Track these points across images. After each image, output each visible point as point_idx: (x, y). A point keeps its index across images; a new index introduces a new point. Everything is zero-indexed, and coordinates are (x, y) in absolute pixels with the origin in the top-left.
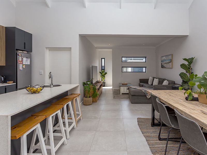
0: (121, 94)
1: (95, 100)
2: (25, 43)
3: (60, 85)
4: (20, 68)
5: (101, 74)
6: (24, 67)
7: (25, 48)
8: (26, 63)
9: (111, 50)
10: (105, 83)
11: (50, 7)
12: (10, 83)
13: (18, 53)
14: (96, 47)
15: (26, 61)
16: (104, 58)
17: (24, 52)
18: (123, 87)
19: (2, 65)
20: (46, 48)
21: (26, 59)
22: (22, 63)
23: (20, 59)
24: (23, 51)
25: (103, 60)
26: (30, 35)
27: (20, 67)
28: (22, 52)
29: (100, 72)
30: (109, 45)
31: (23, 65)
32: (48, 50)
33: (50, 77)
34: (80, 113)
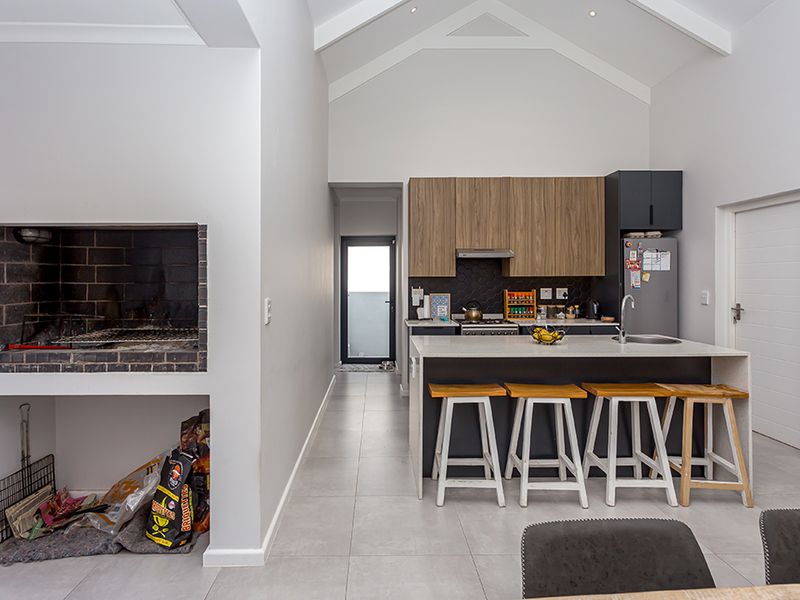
2: (651, 207)
4: (633, 282)
6: (646, 278)
7: (651, 222)
8: (656, 268)
12: (607, 322)
13: (629, 237)
15: (656, 262)
17: (649, 234)
20: (723, 207)
21: (655, 254)
22: (641, 269)
23: (632, 256)
24: (645, 231)
26: (677, 177)
27: (634, 279)
28: (642, 234)
31: (642, 274)
32: (729, 215)
33: (737, 317)
34: (739, 475)
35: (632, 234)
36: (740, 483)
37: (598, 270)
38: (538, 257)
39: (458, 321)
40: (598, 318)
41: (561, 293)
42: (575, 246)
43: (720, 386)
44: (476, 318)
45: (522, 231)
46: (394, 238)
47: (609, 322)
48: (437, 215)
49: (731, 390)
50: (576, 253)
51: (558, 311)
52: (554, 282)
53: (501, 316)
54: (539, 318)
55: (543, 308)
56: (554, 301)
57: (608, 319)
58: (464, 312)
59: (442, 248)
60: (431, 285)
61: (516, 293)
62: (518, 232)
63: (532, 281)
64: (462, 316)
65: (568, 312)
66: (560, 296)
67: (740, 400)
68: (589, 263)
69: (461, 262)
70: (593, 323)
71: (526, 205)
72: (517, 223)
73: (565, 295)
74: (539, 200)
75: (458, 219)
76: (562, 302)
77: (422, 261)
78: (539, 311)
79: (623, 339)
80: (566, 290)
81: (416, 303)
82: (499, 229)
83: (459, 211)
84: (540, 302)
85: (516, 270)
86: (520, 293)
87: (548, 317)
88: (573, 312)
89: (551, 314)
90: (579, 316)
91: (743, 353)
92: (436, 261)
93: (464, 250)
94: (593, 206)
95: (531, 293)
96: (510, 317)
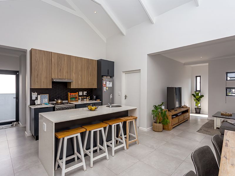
0: (215, 128)
1: (167, 128)
2: (108, 70)
3: (120, 106)
5: (195, 96)
6: (107, 89)
7: (108, 74)
8: (109, 86)
9: (207, 64)
10: (200, 108)
11: (125, 35)
12: (98, 101)
13: (103, 78)
14: (184, 63)
15: (109, 84)
16: (200, 76)
17: (108, 77)
18: (219, 118)
19: (94, 88)
20: (123, 72)
21: (109, 82)
23: (104, 83)
24: (107, 76)
25: (198, 78)
26: (113, 63)
27: (105, 89)
28: (106, 77)
29: (193, 95)
30: (201, 58)
31: (106, 87)
32: (124, 74)
33: (126, 98)
34: (136, 137)
35: (104, 77)
36: (136, 139)
37: (95, 86)
38: (80, 82)
39: (53, 104)
40: (96, 100)
41: (85, 93)
42: (90, 79)
43: (131, 116)
44: (60, 103)
45: (75, 73)
46: (18, 72)
47: (99, 101)
48: (44, 65)
49: (134, 117)
50: (90, 81)
51: (84, 98)
52: (83, 90)
53: (67, 101)
54: (79, 101)
55: (80, 98)
56: (83, 96)
57: (98, 100)
58: (55, 101)
59: (46, 78)
60: (40, 91)
61: (72, 93)
62: (74, 74)
63: (77, 90)
64: (55, 102)
65: (87, 99)
66: (85, 94)
67: (136, 119)
68: (93, 84)
69: (54, 83)
70: (94, 102)
71: (76, 65)
72: (73, 70)
73: (86, 94)
74: (80, 64)
75: (53, 68)
76: (85, 96)
77: (38, 82)
78: (79, 99)
79: (111, 106)
80: (86, 92)
81: (34, 98)
82: (67, 72)
83: (53, 64)
84: (79, 96)
85: (73, 86)
86: (73, 93)
87: (81, 101)
88: (88, 99)
89: (82, 100)
90: (90, 100)
91: (136, 108)
92: (44, 82)
93: (55, 79)
94: (94, 68)
95: (77, 94)
96: (70, 101)
